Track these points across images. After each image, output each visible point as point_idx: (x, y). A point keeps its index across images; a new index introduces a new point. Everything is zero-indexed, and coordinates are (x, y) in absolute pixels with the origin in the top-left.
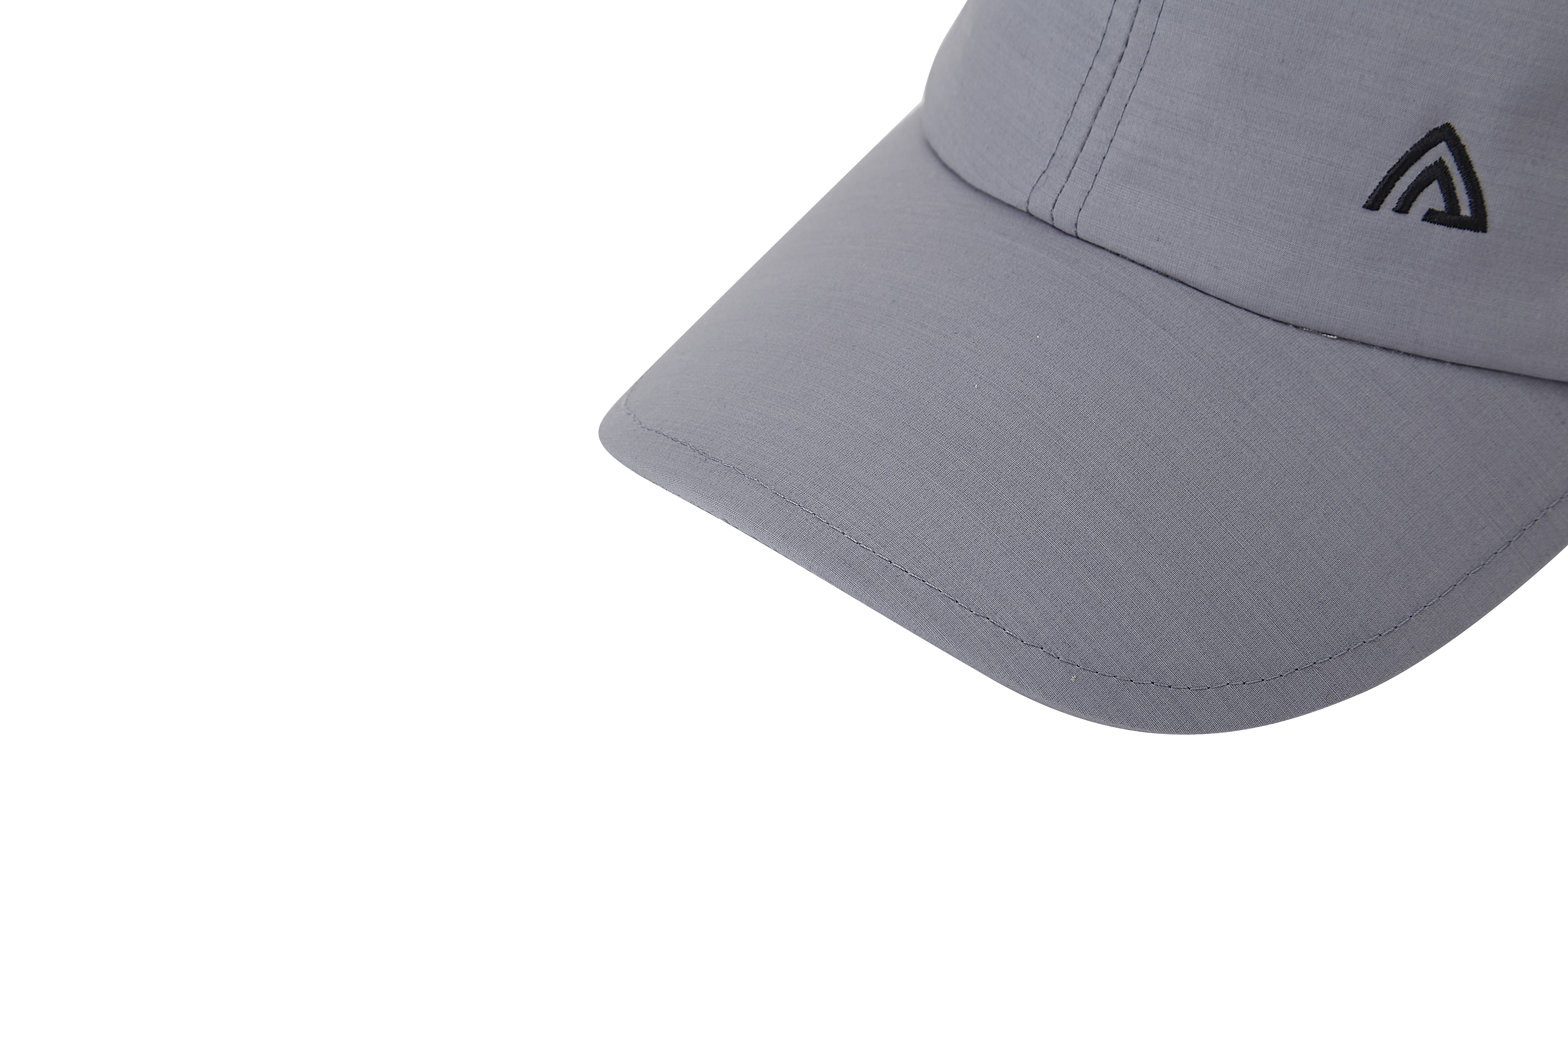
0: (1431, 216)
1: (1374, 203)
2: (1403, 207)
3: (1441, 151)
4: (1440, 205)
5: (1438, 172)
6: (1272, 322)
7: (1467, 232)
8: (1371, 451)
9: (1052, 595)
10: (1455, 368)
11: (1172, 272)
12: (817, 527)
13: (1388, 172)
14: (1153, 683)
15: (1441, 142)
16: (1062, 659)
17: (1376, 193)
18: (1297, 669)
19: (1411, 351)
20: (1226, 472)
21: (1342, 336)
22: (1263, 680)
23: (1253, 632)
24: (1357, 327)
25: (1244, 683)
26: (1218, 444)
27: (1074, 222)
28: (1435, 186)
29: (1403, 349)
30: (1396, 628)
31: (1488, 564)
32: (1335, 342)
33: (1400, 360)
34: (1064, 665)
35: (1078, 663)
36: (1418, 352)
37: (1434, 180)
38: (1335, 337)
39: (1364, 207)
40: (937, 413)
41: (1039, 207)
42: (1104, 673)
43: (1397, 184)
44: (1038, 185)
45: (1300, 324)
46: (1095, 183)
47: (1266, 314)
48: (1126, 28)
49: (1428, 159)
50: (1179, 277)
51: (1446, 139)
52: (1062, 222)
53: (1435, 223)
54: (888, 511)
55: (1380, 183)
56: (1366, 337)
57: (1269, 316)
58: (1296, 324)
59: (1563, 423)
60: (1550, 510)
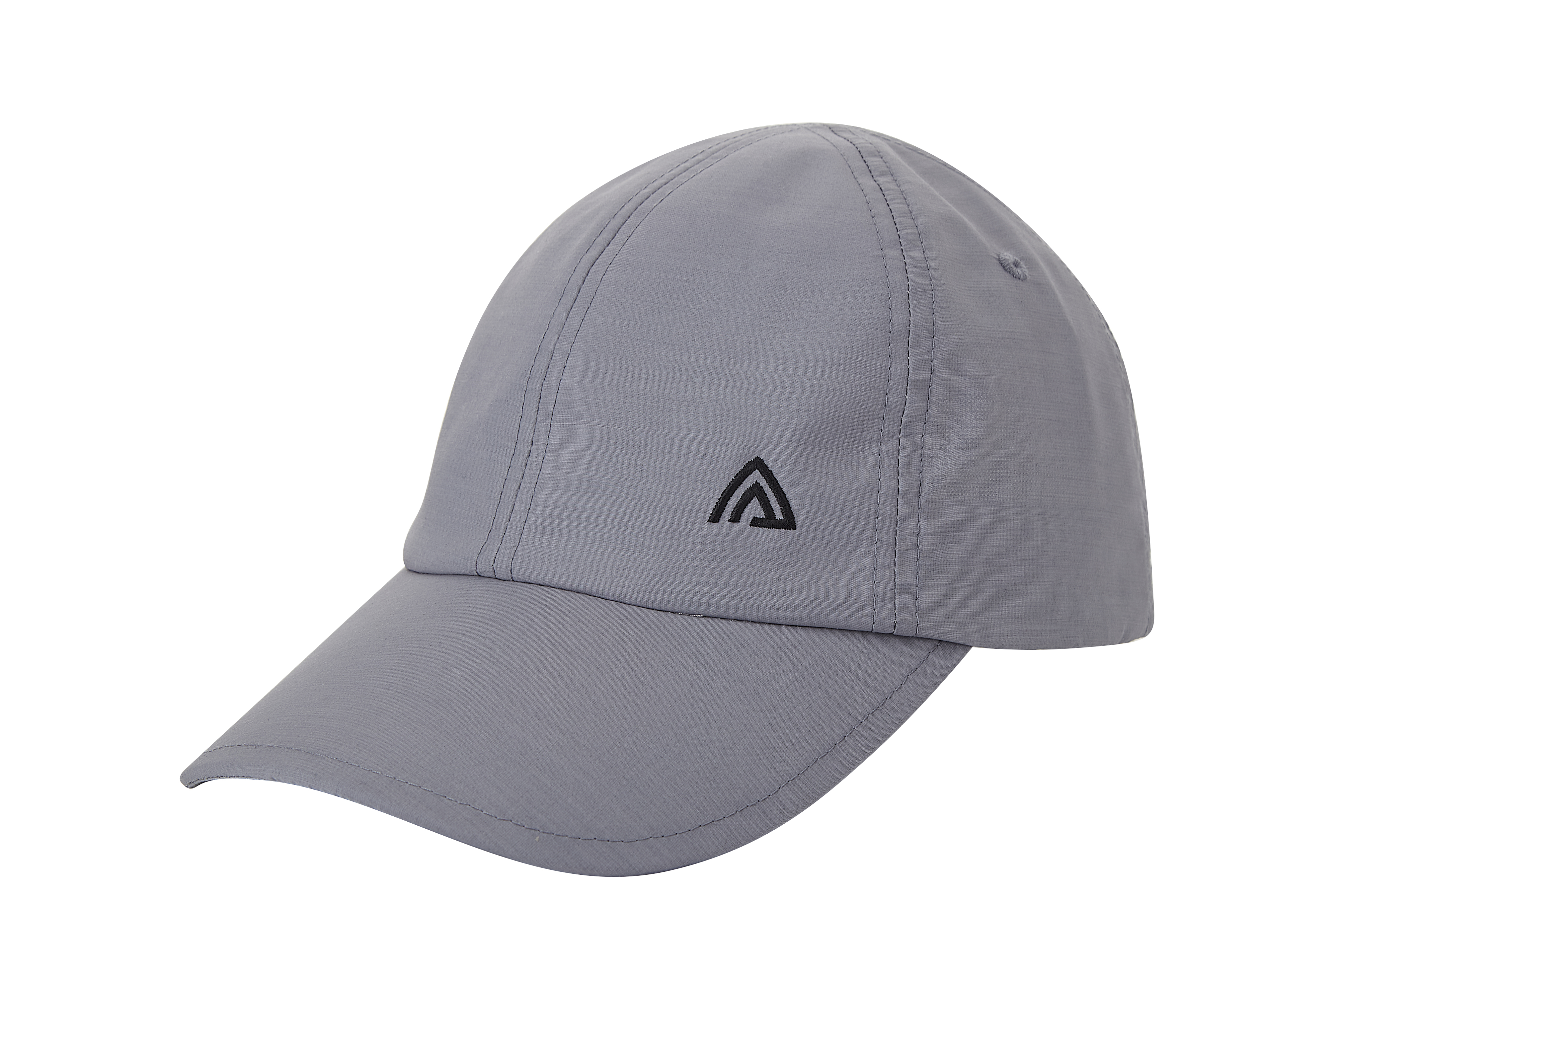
0: (755, 522)
1: (715, 517)
2: (736, 518)
3: (756, 476)
4: (761, 514)
5: (756, 491)
6: (655, 611)
7: (782, 530)
8: (735, 682)
9: (515, 787)
10: (789, 628)
11: (581, 588)
12: (339, 766)
13: (722, 495)
14: (595, 839)
15: (755, 470)
16: (527, 827)
17: (715, 510)
18: (700, 826)
19: (756, 619)
20: (633, 702)
21: (706, 614)
22: (676, 834)
23: (665, 802)
24: (716, 606)
25: (663, 836)
26: (625, 686)
27: (509, 569)
28: (755, 500)
29: (750, 618)
30: (769, 796)
31: (831, 751)
32: (701, 619)
33: (749, 625)
34: (528, 830)
35: (538, 828)
36: (761, 619)
37: (754, 497)
38: (702, 616)
39: (708, 521)
40: (421, 690)
41: (484, 567)
42: (558, 834)
43: (729, 502)
44: (482, 551)
45: (676, 610)
46: (521, 540)
47: (651, 606)
48: (531, 434)
49: (748, 483)
50: (586, 591)
51: (758, 467)
52: (502, 573)
53: (759, 526)
54: (390, 749)
55: (717, 503)
56: (723, 612)
57: (653, 607)
58: (673, 611)
59: (872, 658)
60: (871, 715)
